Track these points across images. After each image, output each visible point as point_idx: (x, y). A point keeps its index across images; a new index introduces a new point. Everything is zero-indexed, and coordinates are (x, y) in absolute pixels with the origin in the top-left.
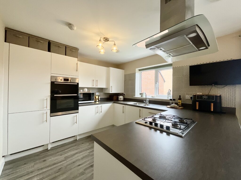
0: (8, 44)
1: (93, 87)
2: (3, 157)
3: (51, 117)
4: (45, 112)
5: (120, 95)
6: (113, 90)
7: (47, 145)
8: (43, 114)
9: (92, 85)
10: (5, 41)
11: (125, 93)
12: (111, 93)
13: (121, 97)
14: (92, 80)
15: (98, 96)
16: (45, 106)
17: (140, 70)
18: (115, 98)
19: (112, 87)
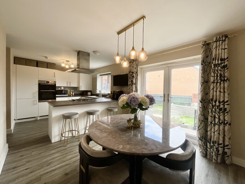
0: (15, 65)
1: (67, 86)
2: (14, 120)
3: (39, 103)
4: (35, 99)
5: (89, 92)
6: (83, 88)
7: (37, 117)
8: (34, 100)
9: (67, 85)
10: (14, 64)
11: (92, 91)
12: (81, 90)
13: (89, 93)
14: (67, 82)
15: (72, 92)
16: (35, 96)
17: (100, 75)
18: (85, 93)
19: (81, 86)
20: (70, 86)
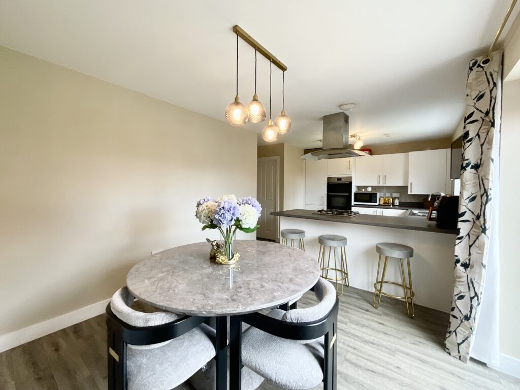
9: (378, 182)
12: (411, 193)
14: (378, 176)
15: (393, 199)
16: (323, 202)
19: (411, 184)
20: (385, 185)
